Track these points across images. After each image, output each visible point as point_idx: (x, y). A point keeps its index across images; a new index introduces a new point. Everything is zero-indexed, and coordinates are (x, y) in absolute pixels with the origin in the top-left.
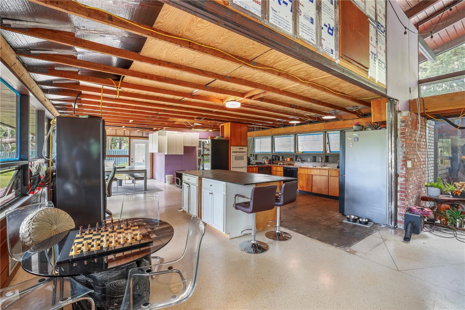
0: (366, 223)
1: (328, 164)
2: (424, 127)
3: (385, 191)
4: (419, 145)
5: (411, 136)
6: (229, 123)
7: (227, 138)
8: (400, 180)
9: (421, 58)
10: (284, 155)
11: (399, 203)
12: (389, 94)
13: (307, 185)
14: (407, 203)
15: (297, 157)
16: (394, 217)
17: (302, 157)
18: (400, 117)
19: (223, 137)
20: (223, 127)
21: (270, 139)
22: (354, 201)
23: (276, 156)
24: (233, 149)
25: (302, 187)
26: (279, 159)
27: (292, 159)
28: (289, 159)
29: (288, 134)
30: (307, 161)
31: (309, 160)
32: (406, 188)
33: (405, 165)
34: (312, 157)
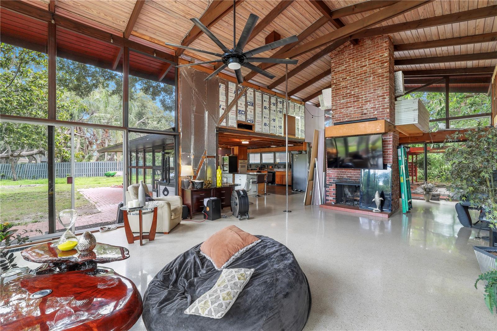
0: (300, 191)
3: (306, 178)
6: (238, 147)
7: (236, 155)
10: (268, 165)
13: (280, 180)
15: (275, 165)
17: (278, 166)
19: (234, 154)
20: (233, 149)
21: (259, 155)
22: (297, 183)
23: (263, 165)
24: (240, 161)
25: (278, 182)
26: (265, 167)
27: (272, 167)
28: (271, 167)
29: (270, 152)
30: (280, 168)
31: (282, 167)
34: (283, 166)
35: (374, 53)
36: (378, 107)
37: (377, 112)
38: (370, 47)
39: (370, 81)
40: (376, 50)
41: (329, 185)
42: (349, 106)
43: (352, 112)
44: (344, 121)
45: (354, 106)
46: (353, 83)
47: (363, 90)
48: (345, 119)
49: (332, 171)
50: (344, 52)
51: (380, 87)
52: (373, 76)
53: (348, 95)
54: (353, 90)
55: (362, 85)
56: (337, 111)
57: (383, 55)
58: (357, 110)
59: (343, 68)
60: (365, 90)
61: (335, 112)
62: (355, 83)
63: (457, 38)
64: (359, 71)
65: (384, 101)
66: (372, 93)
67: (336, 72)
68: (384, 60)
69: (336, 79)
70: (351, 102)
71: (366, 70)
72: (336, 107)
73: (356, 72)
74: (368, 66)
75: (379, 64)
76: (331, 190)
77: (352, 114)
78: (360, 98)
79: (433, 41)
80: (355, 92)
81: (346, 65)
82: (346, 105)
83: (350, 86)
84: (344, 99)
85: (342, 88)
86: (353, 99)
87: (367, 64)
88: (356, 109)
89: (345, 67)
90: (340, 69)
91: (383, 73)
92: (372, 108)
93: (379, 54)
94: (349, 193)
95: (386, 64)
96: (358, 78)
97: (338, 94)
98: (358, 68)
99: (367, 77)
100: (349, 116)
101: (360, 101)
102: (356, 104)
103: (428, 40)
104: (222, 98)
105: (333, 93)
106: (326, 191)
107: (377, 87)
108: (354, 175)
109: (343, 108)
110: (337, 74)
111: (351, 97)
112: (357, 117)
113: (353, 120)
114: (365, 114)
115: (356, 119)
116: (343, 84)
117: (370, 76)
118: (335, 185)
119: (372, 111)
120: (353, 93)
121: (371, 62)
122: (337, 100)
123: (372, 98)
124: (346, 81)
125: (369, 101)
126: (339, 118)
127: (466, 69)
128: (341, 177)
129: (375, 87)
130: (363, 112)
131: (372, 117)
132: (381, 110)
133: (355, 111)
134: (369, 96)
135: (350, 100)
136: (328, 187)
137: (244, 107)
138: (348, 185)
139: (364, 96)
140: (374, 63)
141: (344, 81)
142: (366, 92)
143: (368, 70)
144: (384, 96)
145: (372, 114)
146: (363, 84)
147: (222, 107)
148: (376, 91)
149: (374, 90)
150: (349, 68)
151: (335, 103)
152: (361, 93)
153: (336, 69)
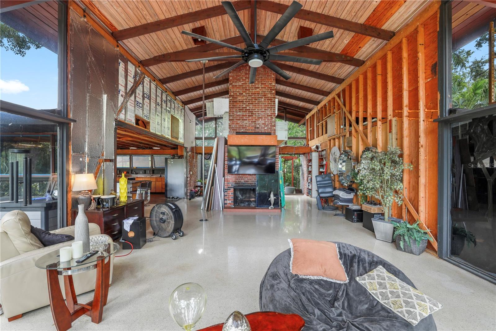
0: (177, 198)
1: (154, 175)
2: (196, 158)
3: (183, 184)
4: (195, 165)
5: (192, 162)
8: (188, 179)
9: (196, 124)
11: (188, 189)
12: (185, 146)
14: (190, 188)
15: (132, 170)
16: (186, 194)
17: (136, 171)
18: (188, 155)
22: (172, 190)
30: (140, 174)
31: (141, 172)
32: (190, 182)
33: (190, 173)
34: (143, 171)
35: (265, 80)
36: (268, 124)
37: (267, 128)
38: (262, 74)
39: (262, 101)
40: (267, 78)
41: (228, 189)
42: (245, 119)
43: (247, 125)
44: (241, 131)
45: (249, 120)
46: (248, 100)
47: (256, 108)
48: (241, 130)
49: (230, 177)
50: (241, 70)
51: (269, 108)
52: (265, 98)
53: (244, 109)
54: (248, 106)
55: (256, 104)
56: (234, 122)
57: (271, 84)
58: (252, 124)
59: (240, 84)
60: (258, 108)
61: (232, 122)
62: (250, 100)
63: (308, 87)
64: (254, 91)
65: (272, 120)
66: (263, 112)
67: (234, 86)
68: (272, 88)
69: (234, 92)
70: (246, 116)
71: (259, 92)
72: (234, 118)
73: (251, 91)
74: (260, 88)
75: (268, 90)
76: (229, 194)
77: (247, 126)
78: (253, 114)
79: (296, 84)
80: (250, 108)
81: (243, 83)
82: (242, 118)
83: (245, 102)
84: (240, 112)
85: (239, 102)
86: (249, 114)
87: (260, 87)
88: (250, 123)
89: (242, 84)
90: (237, 84)
91: (271, 98)
92: (263, 124)
93: (268, 82)
94: (240, 196)
95: (274, 91)
96: (253, 97)
97: (235, 106)
98: (253, 88)
99: (260, 98)
100: (244, 128)
101: (254, 116)
102: (250, 118)
103: (294, 82)
104: (121, 80)
105: (231, 104)
106: (225, 196)
107: (267, 108)
108: (250, 179)
109: (240, 120)
110: (234, 88)
111: (247, 112)
112: (251, 130)
113: (247, 131)
114: (258, 128)
115: (250, 131)
116: (239, 98)
117: (262, 98)
118: (233, 189)
119: (263, 127)
120: (248, 108)
121: (263, 86)
122: (234, 112)
123: (263, 116)
124: (242, 96)
125: (261, 118)
126: (236, 128)
127: (297, 107)
128: (238, 181)
129: (265, 108)
130: (256, 126)
131: (263, 131)
132: (269, 127)
133: (249, 124)
134: (261, 114)
135: (245, 114)
136: (226, 192)
137: (142, 98)
138: (240, 189)
139: (257, 113)
140: (265, 88)
141: (240, 96)
142: (259, 110)
143: (260, 92)
144: (272, 116)
145: (263, 129)
146: (256, 102)
147: (121, 93)
148: (266, 111)
149: (265, 110)
150: (245, 86)
151: (232, 114)
152: (255, 110)
153: (233, 83)
